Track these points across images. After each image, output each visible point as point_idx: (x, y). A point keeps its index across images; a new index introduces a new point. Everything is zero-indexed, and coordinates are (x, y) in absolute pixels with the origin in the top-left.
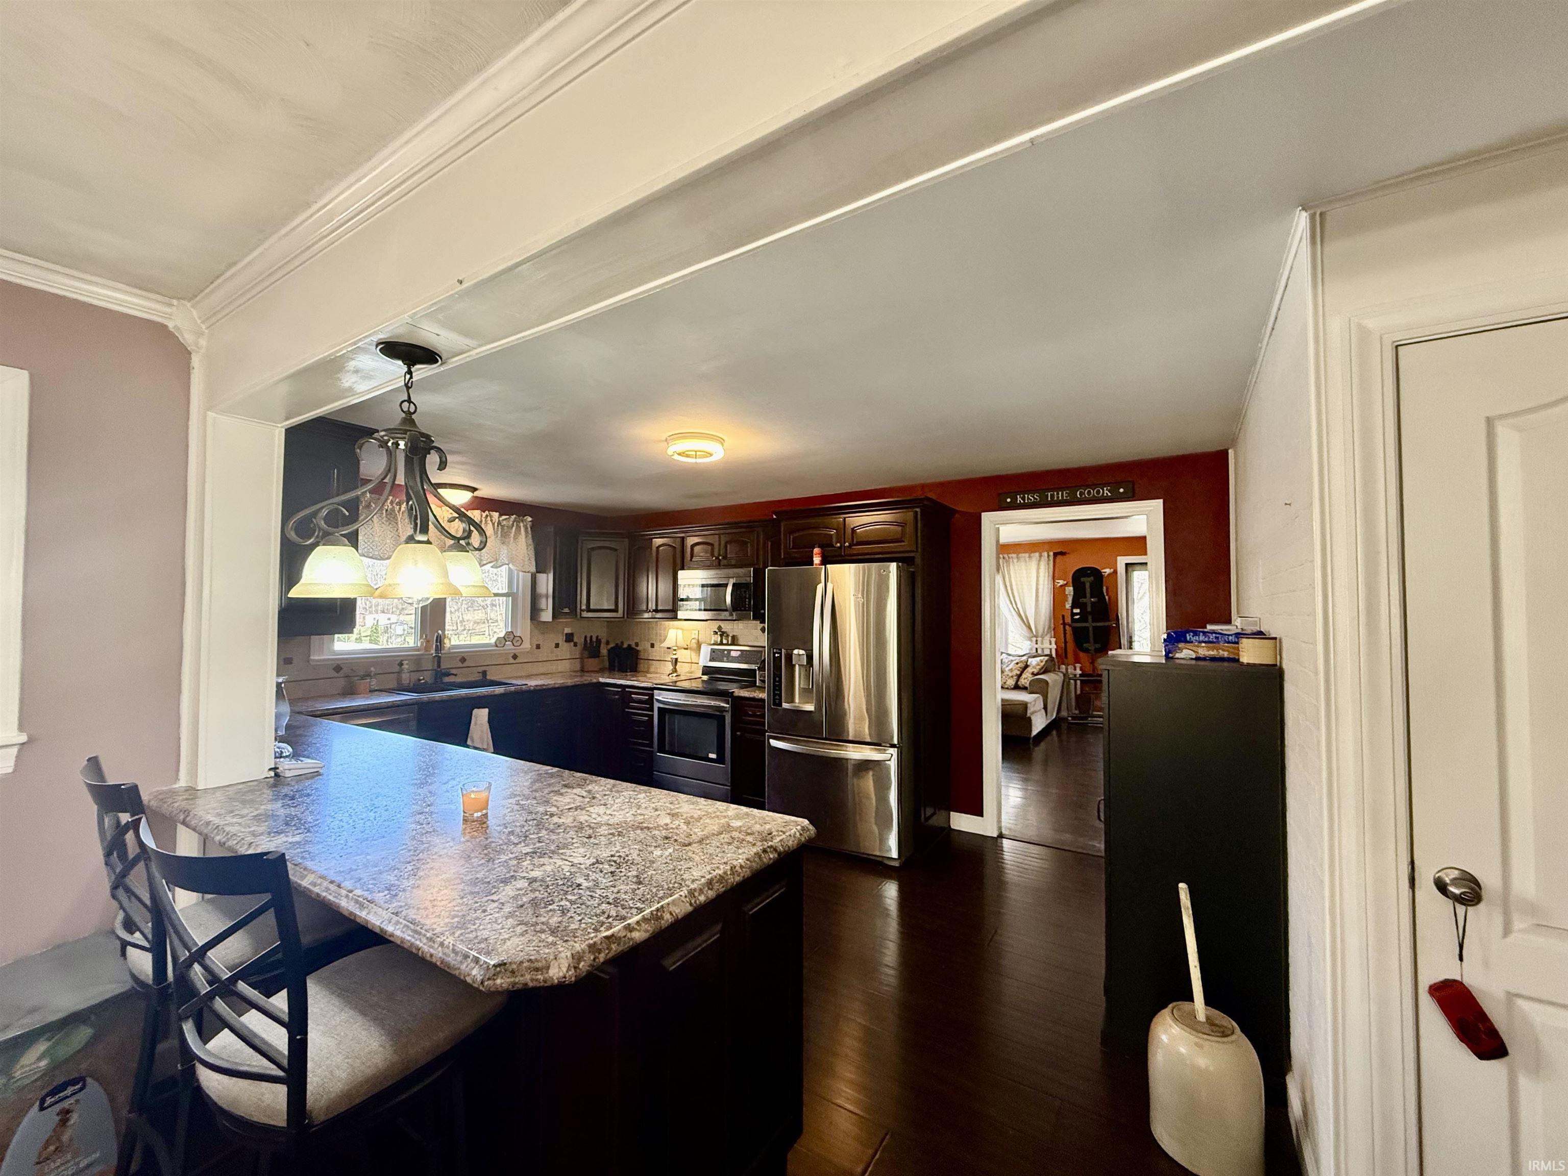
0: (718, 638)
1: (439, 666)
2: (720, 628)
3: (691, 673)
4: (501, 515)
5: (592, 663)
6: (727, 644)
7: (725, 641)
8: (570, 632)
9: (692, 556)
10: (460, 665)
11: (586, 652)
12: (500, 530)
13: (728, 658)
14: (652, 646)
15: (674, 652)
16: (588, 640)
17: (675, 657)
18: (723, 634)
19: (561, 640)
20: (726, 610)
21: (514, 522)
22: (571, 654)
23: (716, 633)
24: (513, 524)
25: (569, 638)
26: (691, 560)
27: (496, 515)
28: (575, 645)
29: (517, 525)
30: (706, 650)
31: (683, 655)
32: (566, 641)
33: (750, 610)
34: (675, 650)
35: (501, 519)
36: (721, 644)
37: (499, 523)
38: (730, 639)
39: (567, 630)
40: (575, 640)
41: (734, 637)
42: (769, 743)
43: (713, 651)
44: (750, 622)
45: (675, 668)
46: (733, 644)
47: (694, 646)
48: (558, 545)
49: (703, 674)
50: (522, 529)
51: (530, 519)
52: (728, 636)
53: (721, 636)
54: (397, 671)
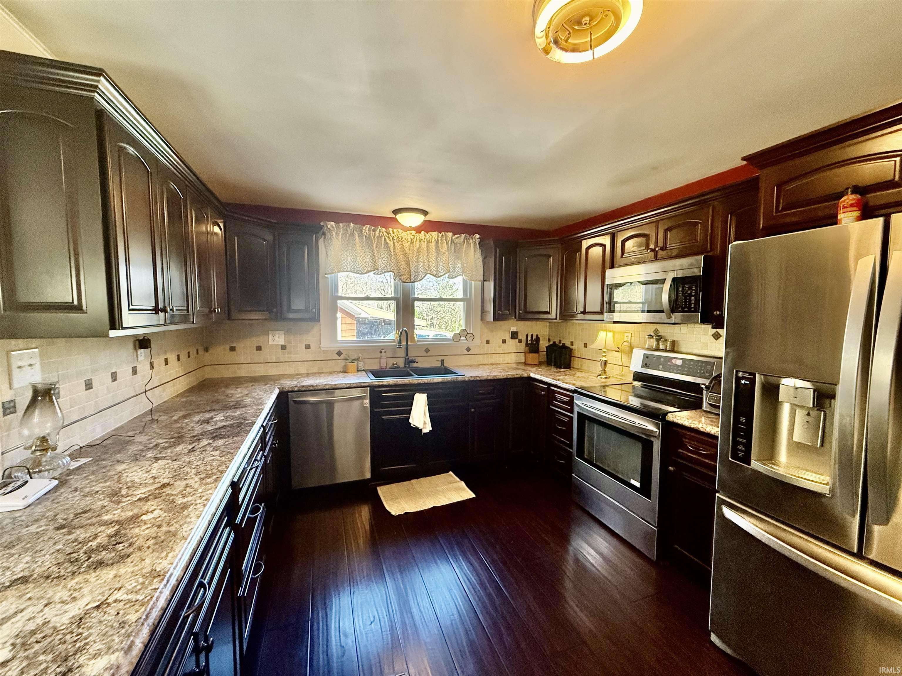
0: (653, 343)
1: (407, 355)
2: (656, 331)
3: (622, 376)
4: (454, 234)
5: (533, 358)
6: (665, 351)
7: (661, 347)
8: (515, 331)
9: (623, 253)
10: (425, 354)
11: (527, 348)
12: (453, 247)
13: (667, 364)
14: (585, 345)
15: (604, 354)
16: (529, 338)
17: (604, 359)
18: (659, 338)
19: (507, 337)
20: (662, 312)
21: (464, 239)
22: (517, 349)
23: (651, 336)
24: (464, 241)
25: (514, 335)
26: (622, 257)
27: (450, 234)
28: (520, 341)
29: (467, 242)
30: (638, 355)
31: (614, 358)
32: (512, 338)
33: (696, 311)
34: (605, 352)
35: (454, 238)
36: (657, 349)
37: (452, 241)
38: (668, 344)
39: (514, 329)
40: (520, 337)
41: (673, 343)
42: (720, 509)
43: (646, 357)
44: (696, 326)
45: (605, 370)
46: (673, 351)
47: (627, 349)
48: (498, 255)
49: (634, 380)
50: (472, 245)
51: (478, 236)
52: (666, 340)
53: (658, 340)
54: (379, 357)
